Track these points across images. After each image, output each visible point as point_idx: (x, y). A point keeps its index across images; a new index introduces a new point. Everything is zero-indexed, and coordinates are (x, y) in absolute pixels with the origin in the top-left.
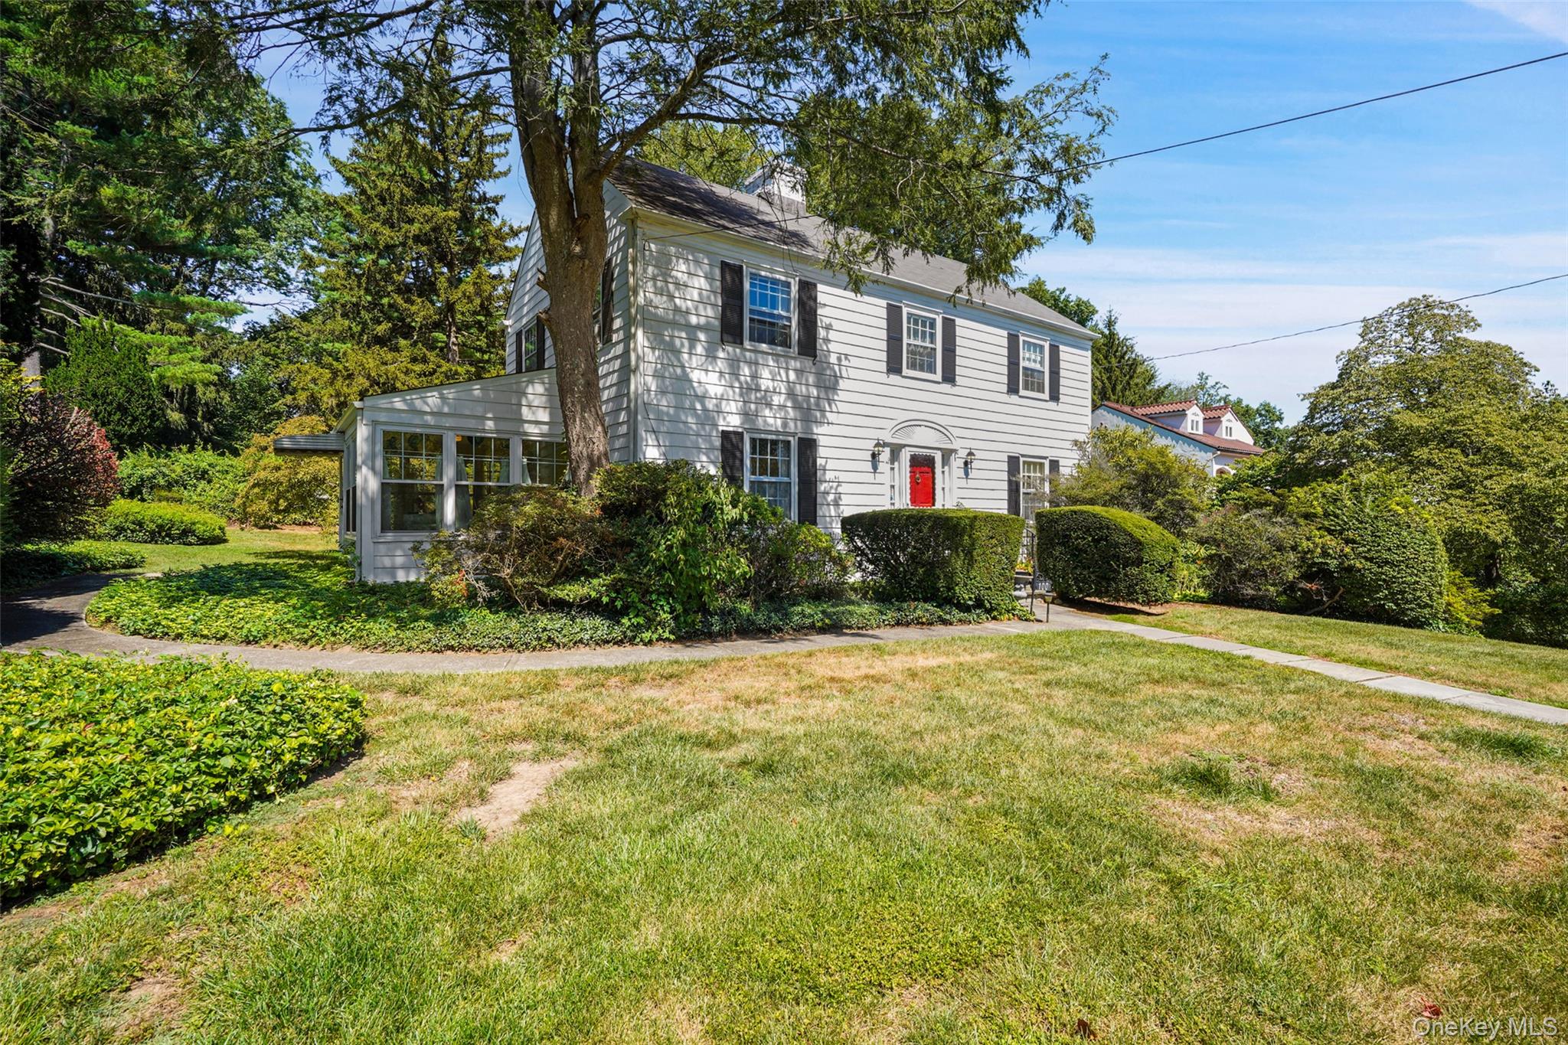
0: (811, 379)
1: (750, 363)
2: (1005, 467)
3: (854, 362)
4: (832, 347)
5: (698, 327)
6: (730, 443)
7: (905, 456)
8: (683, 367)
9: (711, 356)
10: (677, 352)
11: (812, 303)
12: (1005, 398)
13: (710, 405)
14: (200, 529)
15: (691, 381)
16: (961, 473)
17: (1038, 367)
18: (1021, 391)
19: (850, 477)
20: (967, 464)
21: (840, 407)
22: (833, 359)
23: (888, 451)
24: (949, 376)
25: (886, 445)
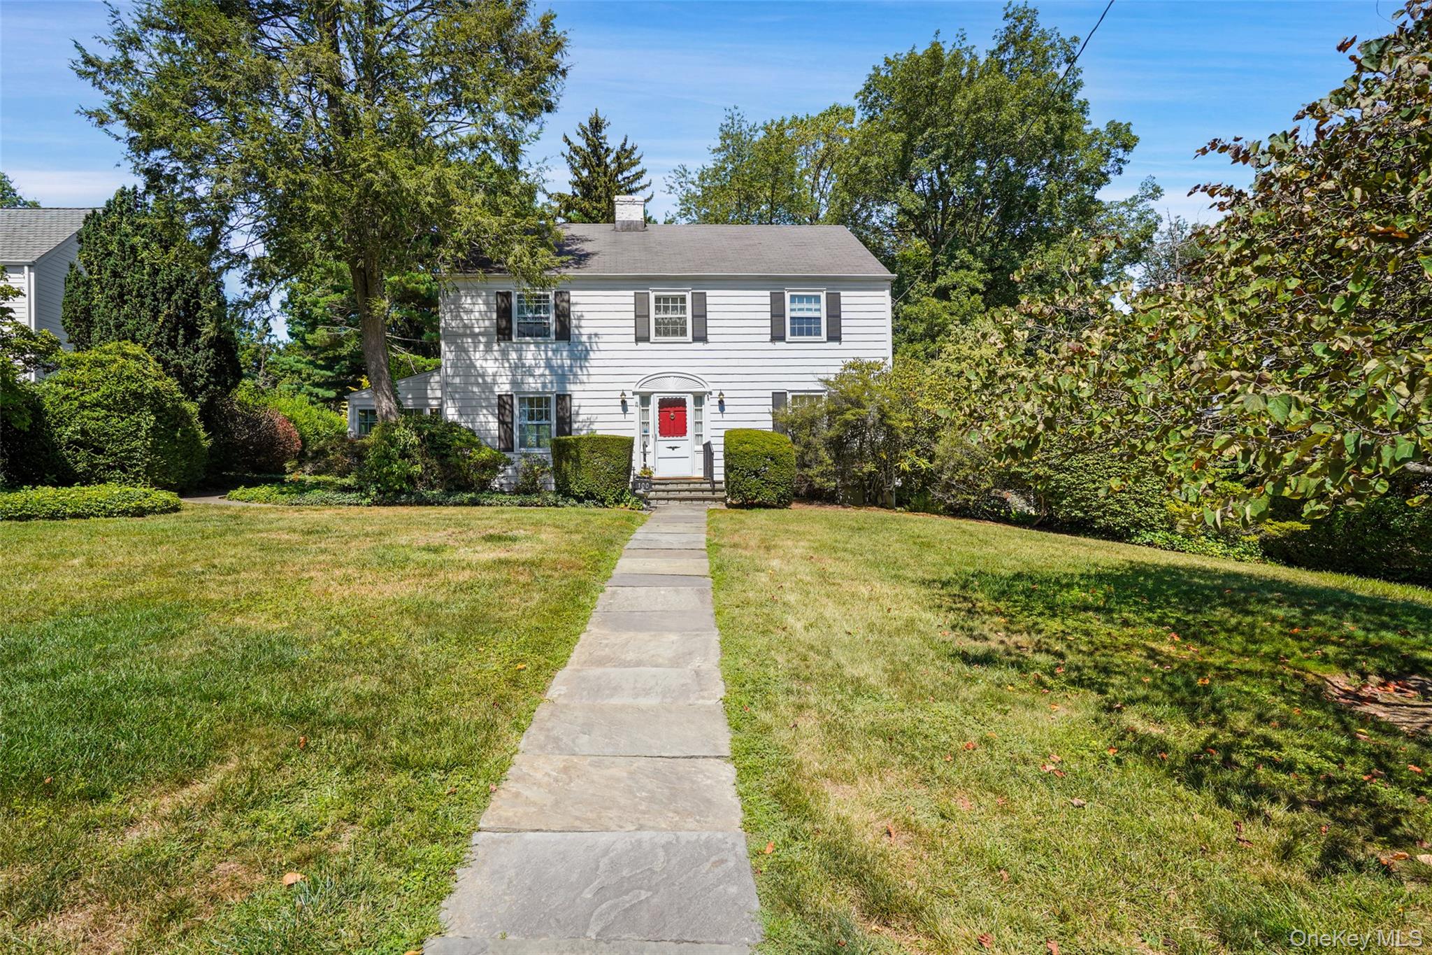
0: (565, 354)
1: (516, 350)
2: (770, 401)
3: (605, 338)
4: (583, 331)
5: (480, 334)
6: (503, 404)
7: (655, 401)
8: (470, 359)
9: (488, 349)
10: (466, 351)
11: (565, 305)
12: (771, 346)
13: (489, 380)
15: (475, 367)
16: (717, 409)
17: (816, 314)
18: (788, 337)
19: (601, 418)
20: (721, 402)
21: (592, 371)
22: (584, 339)
23: (637, 398)
24: (701, 337)
25: (634, 393)
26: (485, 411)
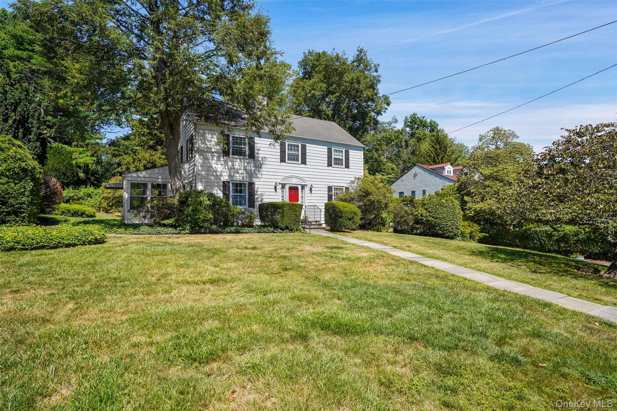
0: (252, 165)
1: (231, 161)
2: (327, 190)
3: (269, 159)
4: (260, 155)
5: (215, 152)
6: (225, 185)
7: (287, 187)
8: (210, 163)
9: (218, 159)
10: (208, 159)
11: (252, 143)
12: (327, 168)
13: (219, 174)
14: (87, 213)
15: (212, 167)
16: (309, 192)
17: (341, 157)
18: (333, 165)
19: (266, 193)
20: (311, 189)
21: (263, 173)
22: (260, 159)
23: (280, 185)
24: (304, 162)
25: (280, 184)
26: (216, 188)
